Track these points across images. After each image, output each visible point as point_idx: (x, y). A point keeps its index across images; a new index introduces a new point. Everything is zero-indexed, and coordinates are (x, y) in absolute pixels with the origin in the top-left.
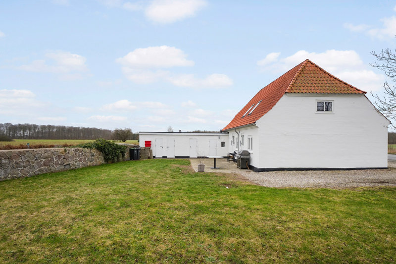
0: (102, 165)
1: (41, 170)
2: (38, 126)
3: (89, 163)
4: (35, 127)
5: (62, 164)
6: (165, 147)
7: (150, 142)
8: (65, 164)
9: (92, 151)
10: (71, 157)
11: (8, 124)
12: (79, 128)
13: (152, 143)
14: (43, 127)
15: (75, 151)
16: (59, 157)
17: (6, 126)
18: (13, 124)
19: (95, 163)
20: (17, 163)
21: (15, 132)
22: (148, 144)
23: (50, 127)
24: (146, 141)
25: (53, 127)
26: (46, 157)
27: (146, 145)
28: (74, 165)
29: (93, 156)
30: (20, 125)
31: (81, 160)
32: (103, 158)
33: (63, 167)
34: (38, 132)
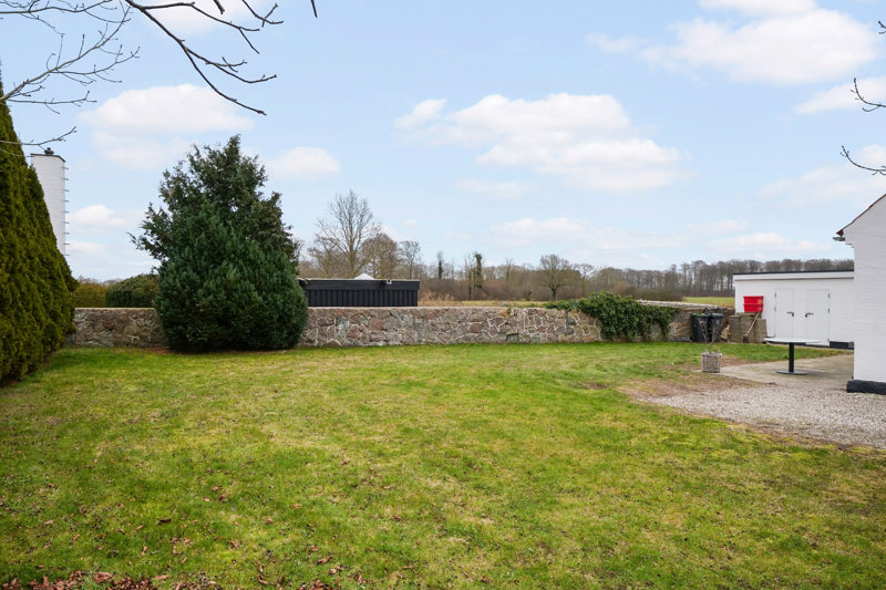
0: (596, 343)
1: (468, 339)
2: (759, 263)
3: (561, 337)
5: (502, 333)
6: (800, 315)
7: (762, 298)
8: (508, 333)
9: (570, 314)
10: (521, 323)
11: (697, 263)
13: (766, 302)
15: (530, 313)
16: (498, 320)
17: (695, 268)
18: (709, 264)
19: (576, 337)
20: (433, 325)
21: (712, 283)
22: (754, 304)
24: (745, 298)
26: (475, 320)
27: (747, 308)
28: (526, 336)
29: (574, 324)
30: (721, 263)
31: (541, 330)
32: (599, 331)
33: (504, 338)
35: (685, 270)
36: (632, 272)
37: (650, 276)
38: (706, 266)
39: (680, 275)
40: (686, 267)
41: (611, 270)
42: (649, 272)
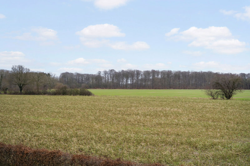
4: (138, 73)
11: (111, 71)
12: (189, 72)
14: (147, 73)
17: (110, 73)
23: (154, 72)
25: (158, 72)
34: (142, 80)
35: (105, 74)
36: (78, 75)
37: (88, 77)
38: (116, 72)
39: (103, 77)
40: (106, 73)
41: (67, 73)
42: (88, 75)
